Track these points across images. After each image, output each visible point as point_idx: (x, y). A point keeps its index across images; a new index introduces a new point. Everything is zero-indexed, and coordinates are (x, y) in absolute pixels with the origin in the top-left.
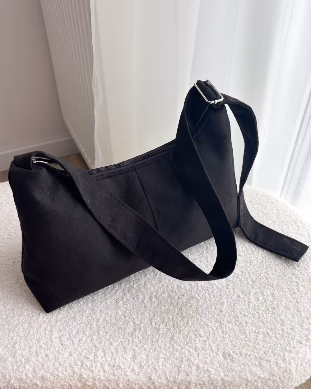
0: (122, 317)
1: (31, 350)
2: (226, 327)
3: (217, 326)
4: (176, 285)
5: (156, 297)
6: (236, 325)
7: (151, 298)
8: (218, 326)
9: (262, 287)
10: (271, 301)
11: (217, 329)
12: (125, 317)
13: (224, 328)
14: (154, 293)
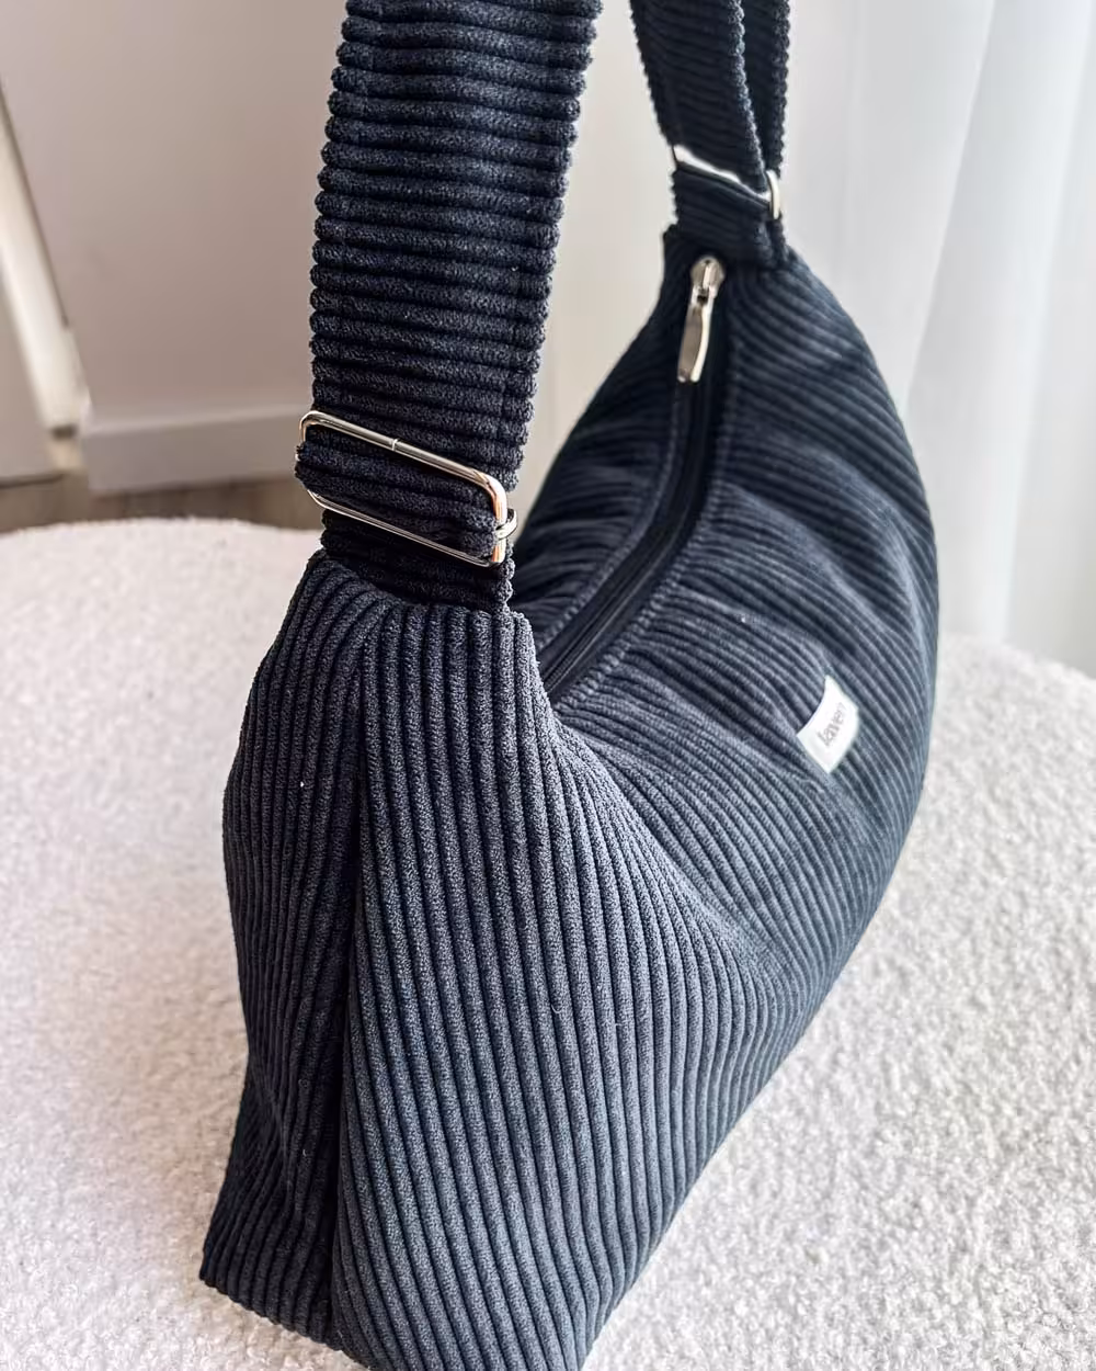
2: (812, 1339)
6: (865, 1341)
8: (777, 1326)
9: (1044, 1187)
10: (1066, 1263)
13: (806, 1343)
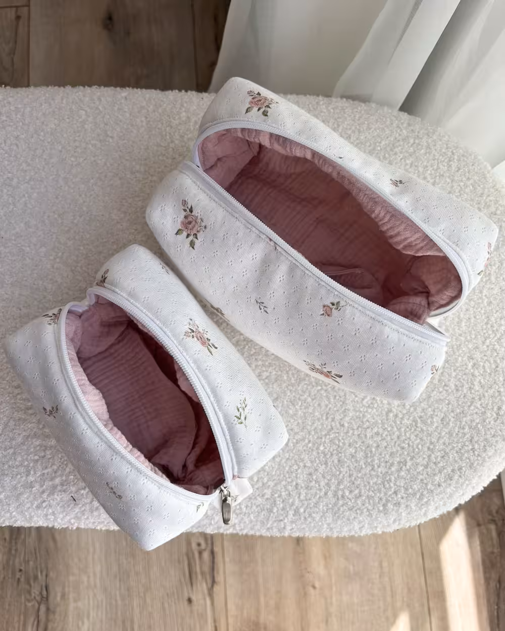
3: (331, 450)
11: (332, 455)
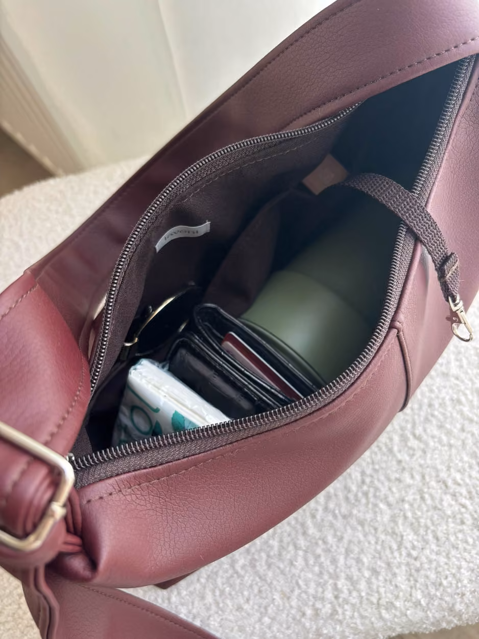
0: (360, 495)
1: (206, 601)
4: (447, 398)
5: (414, 435)
7: (404, 439)
12: (366, 494)
14: (409, 426)
